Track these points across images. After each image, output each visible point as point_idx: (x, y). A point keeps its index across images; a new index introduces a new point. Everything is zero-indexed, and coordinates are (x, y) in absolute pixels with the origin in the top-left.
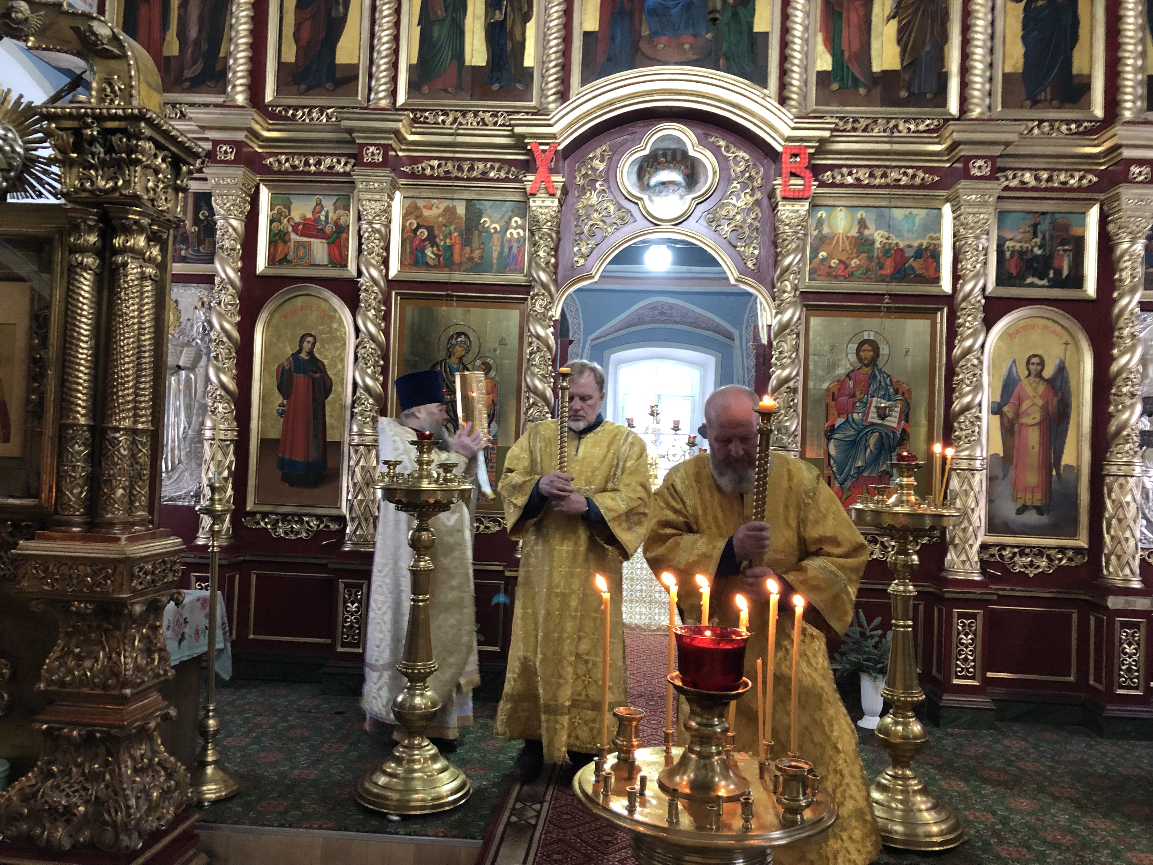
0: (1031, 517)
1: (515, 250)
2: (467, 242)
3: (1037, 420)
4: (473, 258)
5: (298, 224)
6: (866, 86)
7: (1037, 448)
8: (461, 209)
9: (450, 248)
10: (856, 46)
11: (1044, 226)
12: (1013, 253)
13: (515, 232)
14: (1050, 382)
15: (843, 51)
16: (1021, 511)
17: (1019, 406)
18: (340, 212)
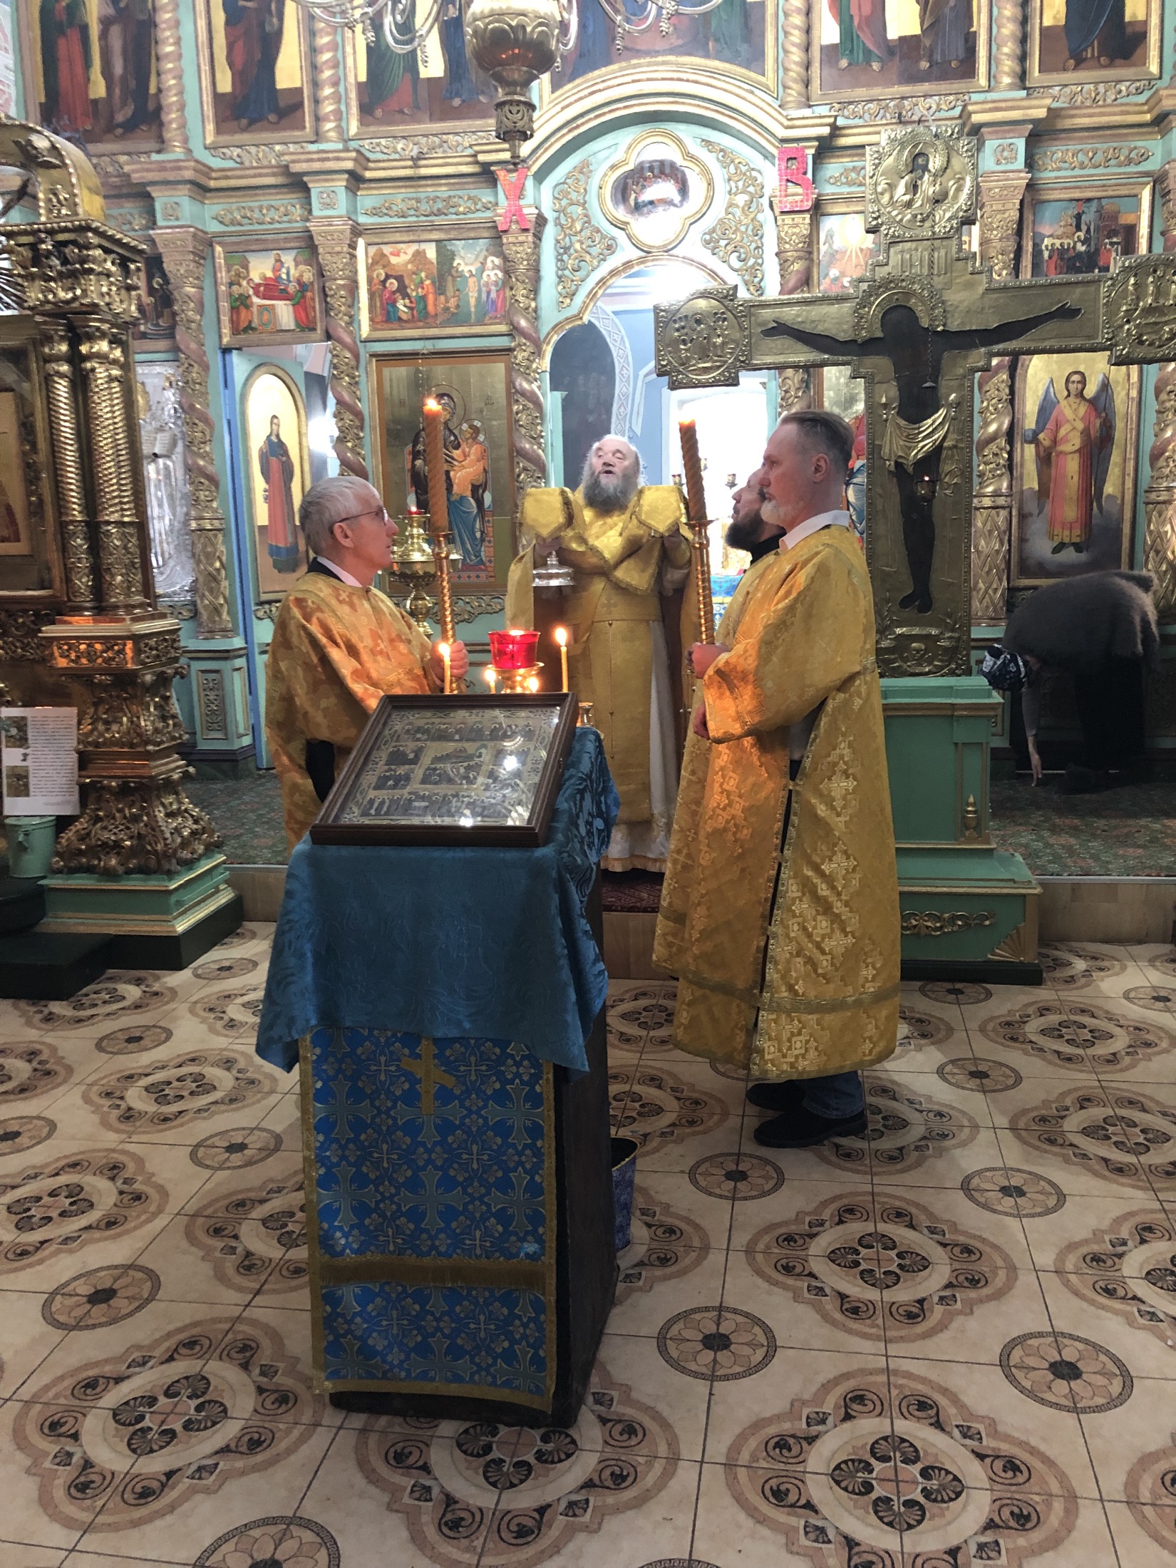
0: (1069, 555)
1: (493, 295)
2: (440, 288)
3: (1077, 447)
4: (448, 309)
5: (259, 285)
6: (881, 60)
7: (1076, 478)
8: (431, 252)
9: (423, 298)
10: (867, 10)
11: (1089, 217)
12: (1052, 251)
13: (492, 274)
14: (1093, 402)
15: (852, 16)
16: (1056, 550)
17: (1057, 431)
18: (302, 267)
